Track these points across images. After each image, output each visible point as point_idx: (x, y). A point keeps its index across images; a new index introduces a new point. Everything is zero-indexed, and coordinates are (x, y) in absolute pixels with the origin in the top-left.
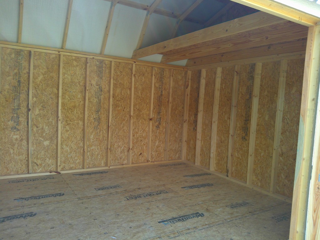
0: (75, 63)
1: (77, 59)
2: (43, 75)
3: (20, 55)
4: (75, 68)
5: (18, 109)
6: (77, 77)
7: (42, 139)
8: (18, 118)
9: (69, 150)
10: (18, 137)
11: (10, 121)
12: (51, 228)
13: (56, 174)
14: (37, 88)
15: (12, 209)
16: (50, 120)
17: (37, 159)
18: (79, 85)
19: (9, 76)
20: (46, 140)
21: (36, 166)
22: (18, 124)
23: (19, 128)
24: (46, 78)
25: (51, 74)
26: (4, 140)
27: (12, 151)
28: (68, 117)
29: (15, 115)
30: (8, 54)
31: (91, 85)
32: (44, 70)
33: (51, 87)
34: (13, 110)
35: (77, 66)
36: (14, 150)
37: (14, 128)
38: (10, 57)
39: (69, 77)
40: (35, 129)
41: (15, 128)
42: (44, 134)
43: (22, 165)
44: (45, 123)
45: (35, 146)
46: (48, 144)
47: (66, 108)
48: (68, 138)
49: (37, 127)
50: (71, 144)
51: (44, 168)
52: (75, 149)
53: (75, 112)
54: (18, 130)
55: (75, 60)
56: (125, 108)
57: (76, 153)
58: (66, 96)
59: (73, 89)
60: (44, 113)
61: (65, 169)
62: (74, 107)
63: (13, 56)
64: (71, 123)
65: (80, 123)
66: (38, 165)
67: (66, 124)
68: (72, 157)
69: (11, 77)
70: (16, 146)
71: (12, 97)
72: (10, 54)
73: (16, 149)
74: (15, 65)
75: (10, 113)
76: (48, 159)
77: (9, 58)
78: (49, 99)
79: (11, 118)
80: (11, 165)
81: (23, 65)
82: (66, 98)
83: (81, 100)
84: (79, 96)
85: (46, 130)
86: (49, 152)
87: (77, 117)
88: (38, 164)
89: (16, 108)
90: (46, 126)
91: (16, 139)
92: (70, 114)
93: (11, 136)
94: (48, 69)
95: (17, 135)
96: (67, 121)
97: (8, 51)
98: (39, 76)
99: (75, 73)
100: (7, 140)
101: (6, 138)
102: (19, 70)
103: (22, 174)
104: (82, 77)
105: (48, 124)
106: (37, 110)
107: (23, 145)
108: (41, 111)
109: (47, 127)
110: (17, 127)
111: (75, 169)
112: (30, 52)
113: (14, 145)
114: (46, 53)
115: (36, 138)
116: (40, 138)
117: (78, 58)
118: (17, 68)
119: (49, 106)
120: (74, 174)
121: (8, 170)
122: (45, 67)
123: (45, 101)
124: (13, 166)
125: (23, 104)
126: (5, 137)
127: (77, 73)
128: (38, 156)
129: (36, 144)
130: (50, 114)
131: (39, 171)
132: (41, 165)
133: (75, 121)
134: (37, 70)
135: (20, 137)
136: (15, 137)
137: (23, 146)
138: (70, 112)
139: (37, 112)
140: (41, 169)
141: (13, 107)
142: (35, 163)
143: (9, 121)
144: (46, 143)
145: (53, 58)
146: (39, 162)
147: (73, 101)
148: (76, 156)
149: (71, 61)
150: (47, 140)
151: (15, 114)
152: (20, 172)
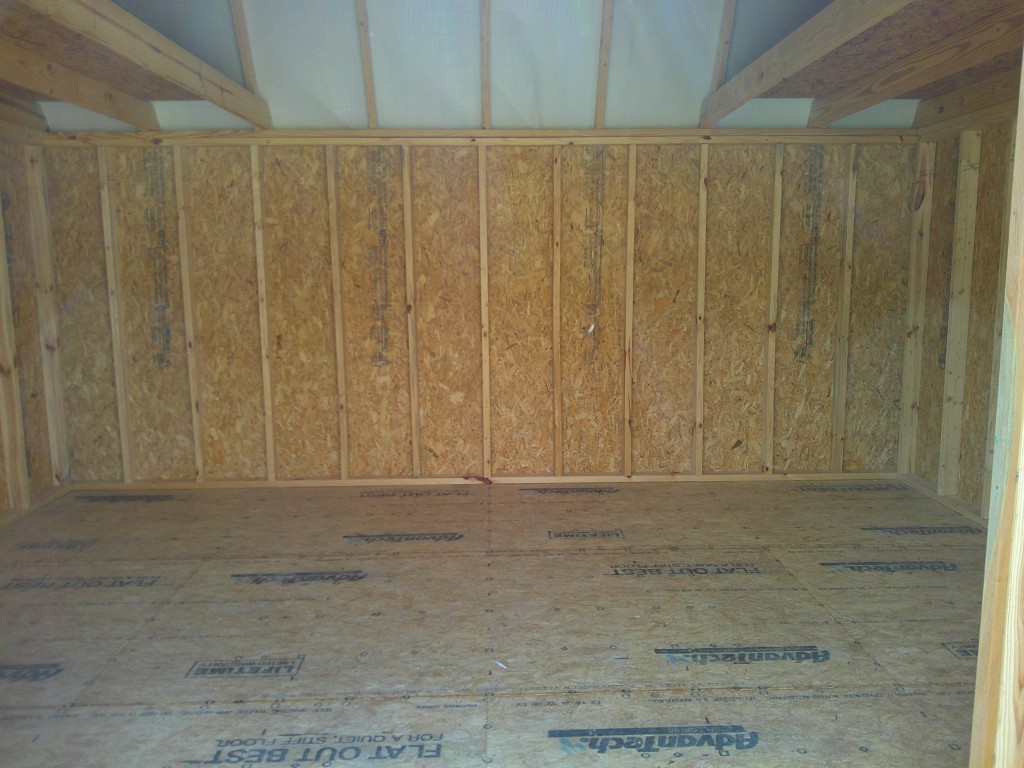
0: (522, 166)
1: (528, 154)
2: (441, 210)
3: (379, 159)
4: (522, 182)
5: (384, 307)
6: (530, 206)
7: (446, 388)
8: (387, 330)
9: (514, 420)
10: (387, 379)
11: (369, 339)
12: (374, 614)
13: (480, 482)
14: (427, 247)
15: (325, 558)
16: (465, 335)
17: (436, 440)
18: (535, 232)
19: (358, 220)
20: (455, 391)
21: (433, 459)
22: (386, 347)
23: (390, 358)
24: (447, 219)
25: (460, 207)
26: (356, 388)
27: (374, 416)
28: (508, 326)
29: (379, 323)
30: (352, 162)
31: (572, 227)
32: (443, 197)
33: (462, 244)
34: (374, 309)
35: (528, 173)
36: (379, 413)
37: (378, 358)
38: (357, 169)
39: (509, 210)
40: (427, 360)
41: (381, 357)
42: (451, 373)
43: (400, 454)
44: (453, 343)
45: (429, 404)
46: (461, 400)
47: (504, 299)
48: (512, 385)
49: (433, 355)
50: (521, 404)
51: (453, 465)
52: (532, 416)
53: (528, 312)
54: (388, 362)
55: (523, 157)
56: (678, 292)
57: (534, 430)
58: (503, 265)
59: (521, 242)
60: (448, 315)
61: (505, 472)
62: (526, 296)
63: (363, 164)
64: (519, 342)
65: (543, 344)
66: (435, 456)
67: (506, 346)
68: (523, 439)
69: (362, 223)
70: (384, 403)
71: (368, 277)
72: (356, 161)
73: (384, 412)
74: (369, 189)
75: (367, 317)
76: (461, 442)
77: (355, 171)
78: (458, 278)
79: (368, 330)
80: (373, 451)
81: (388, 186)
82: (503, 271)
83: (543, 274)
84: (538, 264)
85: (454, 363)
86: (463, 422)
87: (534, 325)
88: (438, 453)
89: (380, 303)
90: (454, 352)
91: (384, 387)
92: (514, 316)
93: (372, 378)
94: (450, 190)
95: (385, 374)
96: (507, 336)
97: (352, 153)
98: (430, 214)
99: (525, 197)
100: (362, 388)
101: (362, 383)
102: (380, 200)
103: (400, 476)
104: (543, 206)
105: (460, 348)
106: (431, 309)
107: (401, 402)
108: (441, 312)
109: (457, 355)
110: (385, 354)
111: (534, 474)
112: (400, 149)
113: (379, 401)
114: (444, 148)
115: (430, 384)
116: (441, 385)
117: (530, 149)
118: (376, 197)
119: (460, 296)
120: (524, 488)
121: (367, 465)
122: (442, 188)
123: (450, 283)
124: (379, 455)
125: (395, 292)
126: (359, 380)
127: (530, 196)
128: (438, 433)
129: (431, 400)
130: (463, 318)
131: (440, 472)
132: (444, 456)
133: (529, 338)
134: (423, 198)
135: (393, 381)
136: (381, 380)
137: (399, 404)
138: (514, 310)
139: (431, 314)
140: (444, 468)
141: (373, 303)
142: (431, 450)
143: (365, 339)
144: (457, 398)
145: (462, 159)
146: (440, 448)
147: (523, 278)
148: (534, 438)
149: (512, 161)
150: (457, 389)
151: (378, 319)
152: (395, 472)
